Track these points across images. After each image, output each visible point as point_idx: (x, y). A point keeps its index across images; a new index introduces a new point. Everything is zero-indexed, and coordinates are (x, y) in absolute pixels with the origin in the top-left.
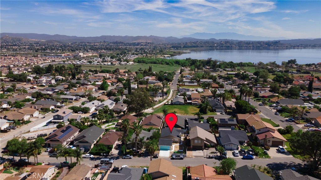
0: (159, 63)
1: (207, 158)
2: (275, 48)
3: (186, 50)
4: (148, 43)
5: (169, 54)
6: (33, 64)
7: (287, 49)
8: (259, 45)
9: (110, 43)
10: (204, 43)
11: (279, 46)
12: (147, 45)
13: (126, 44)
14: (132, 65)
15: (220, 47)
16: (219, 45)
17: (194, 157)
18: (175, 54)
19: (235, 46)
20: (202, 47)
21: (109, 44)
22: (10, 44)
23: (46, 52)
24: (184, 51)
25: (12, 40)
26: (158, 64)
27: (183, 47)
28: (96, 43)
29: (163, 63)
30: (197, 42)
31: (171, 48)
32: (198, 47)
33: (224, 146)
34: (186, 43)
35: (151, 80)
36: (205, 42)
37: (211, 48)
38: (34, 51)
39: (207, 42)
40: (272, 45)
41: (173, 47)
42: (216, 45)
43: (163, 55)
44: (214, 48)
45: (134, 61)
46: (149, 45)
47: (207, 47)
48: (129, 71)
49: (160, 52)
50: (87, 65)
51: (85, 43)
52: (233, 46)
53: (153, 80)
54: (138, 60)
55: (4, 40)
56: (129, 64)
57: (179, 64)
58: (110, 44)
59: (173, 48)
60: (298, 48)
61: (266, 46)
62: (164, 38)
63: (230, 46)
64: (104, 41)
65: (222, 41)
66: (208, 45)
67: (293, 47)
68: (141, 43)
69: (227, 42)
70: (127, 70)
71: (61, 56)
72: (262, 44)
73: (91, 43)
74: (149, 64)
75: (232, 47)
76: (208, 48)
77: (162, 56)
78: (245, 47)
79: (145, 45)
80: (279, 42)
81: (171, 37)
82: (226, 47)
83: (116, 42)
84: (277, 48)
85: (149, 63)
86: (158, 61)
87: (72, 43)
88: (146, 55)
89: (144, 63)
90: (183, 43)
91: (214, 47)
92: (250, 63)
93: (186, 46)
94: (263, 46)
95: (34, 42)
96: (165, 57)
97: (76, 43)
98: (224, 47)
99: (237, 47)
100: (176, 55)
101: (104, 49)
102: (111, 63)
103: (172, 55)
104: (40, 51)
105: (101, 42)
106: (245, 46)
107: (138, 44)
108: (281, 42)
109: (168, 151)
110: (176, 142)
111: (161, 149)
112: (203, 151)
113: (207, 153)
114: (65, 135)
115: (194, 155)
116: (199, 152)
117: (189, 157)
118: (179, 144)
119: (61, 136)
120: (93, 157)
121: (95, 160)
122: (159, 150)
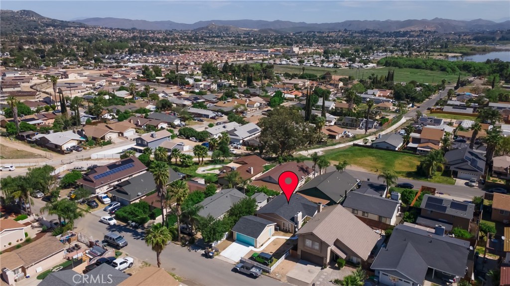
0: (426, 68)
4: (425, 32)
5: (459, 51)
6: (220, 62)
9: (355, 33)
12: (422, 36)
13: (383, 34)
14: (373, 68)
17: (284, 280)
18: (473, 52)
21: (352, 35)
22: (214, 35)
23: (251, 46)
24: (498, 47)
25: (218, 29)
26: (423, 70)
27: (500, 39)
28: (332, 32)
29: (434, 67)
31: (470, 40)
33: (376, 274)
35: (380, 96)
38: (236, 44)
41: (477, 39)
43: (443, 54)
45: (379, 63)
46: (427, 35)
48: (350, 78)
49: (441, 48)
50: (295, 66)
51: (314, 32)
53: (383, 96)
54: (386, 62)
55: (209, 30)
56: (367, 67)
57: (469, 71)
58: (355, 35)
59: (474, 41)
62: (463, 22)
64: (345, 30)
68: (412, 31)
70: (347, 77)
71: (267, 51)
73: (323, 33)
74: (405, 69)
77: (441, 55)
79: (418, 36)
81: (480, 20)
83: (365, 31)
85: (406, 67)
86: (424, 63)
87: (294, 33)
88: (410, 54)
89: (395, 67)
90: (502, 32)
93: (507, 36)
95: (244, 32)
96: (447, 57)
97: (301, 32)
100: (475, 54)
101: (340, 43)
102: (334, 65)
103: (465, 54)
104: (244, 45)
105: (340, 31)
107: (405, 34)
109: (250, 247)
110: (286, 231)
111: (237, 240)
112: (322, 269)
113: (324, 279)
114: (112, 173)
115: (290, 274)
116: (309, 271)
117: (274, 277)
118: (288, 238)
119: (101, 174)
120: (115, 225)
121: (114, 229)
122: (233, 242)
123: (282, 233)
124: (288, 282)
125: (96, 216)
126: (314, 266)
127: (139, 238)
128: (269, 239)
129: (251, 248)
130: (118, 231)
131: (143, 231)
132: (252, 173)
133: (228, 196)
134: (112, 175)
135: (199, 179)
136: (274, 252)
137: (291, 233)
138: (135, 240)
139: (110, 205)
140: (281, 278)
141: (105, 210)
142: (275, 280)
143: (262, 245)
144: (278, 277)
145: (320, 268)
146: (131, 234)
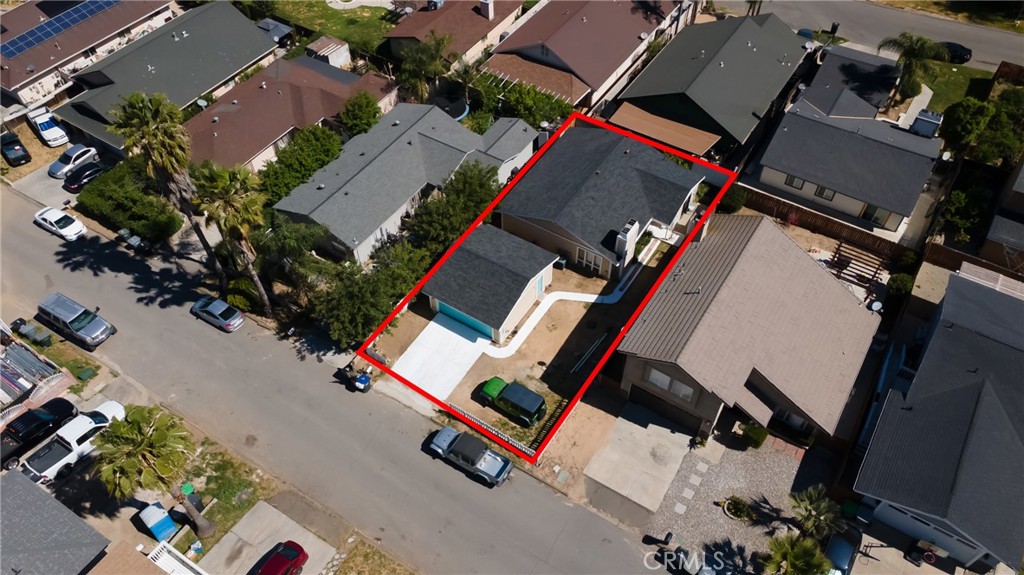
109: (481, 341)
110: (587, 271)
111: (441, 312)
112: (693, 444)
113: (697, 492)
114: (57, 30)
115: (598, 471)
116: (654, 455)
117: (549, 481)
118: (592, 298)
119: (22, 38)
120: (81, 238)
121: (79, 258)
122: (430, 319)
123: (575, 277)
124: (591, 502)
125: (26, 197)
126: (667, 431)
127: (151, 300)
128: (537, 304)
129: (483, 344)
130: (90, 267)
131: (167, 265)
132: (491, 15)
133: (416, 140)
134: (58, 38)
135: (333, 46)
136: (548, 362)
137: (602, 277)
138: (141, 304)
139: (65, 159)
140: (569, 485)
141: (52, 174)
142: (550, 490)
143: (515, 333)
144: (558, 483)
145: (687, 439)
146: (130, 278)
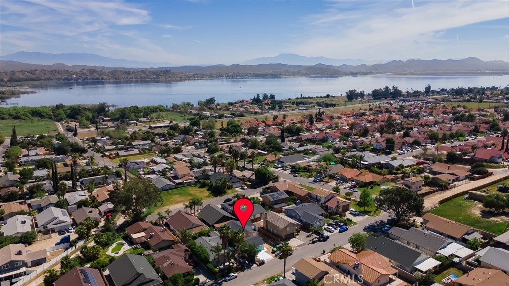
1: (311, 244)
2: (167, 79)
3: (21, 85)
7: (181, 80)
8: (143, 75)
10: (50, 73)
11: (171, 76)
15: (82, 80)
16: (81, 77)
19: (108, 78)
20: (48, 79)
30: (36, 70)
32: (40, 79)
34: (13, 73)
36: (52, 71)
37: (66, 81)
39: (55, 70)
40: (162, 75)
42: (74, 76)
44: (73, 81)
47: (59, 79)
52: (105, 77)
60: (194, 80)
61: (154, 76)
63: (100, 77)
65: (83, 70)
66: (59, 76)
67: (188, 78)
69: (93, 71)
72: (147, 73)
75: (103, 79)
76: (61, 81)
78: (124, 79)
80: (170, 70)
82: (94, 79)
84: (169, 79)
91: (72, 79)
92: (161, 106)
93: (14, 77)
94: (150, 77)
98: (90, 79)
99: (112, 80)
106: (123, 76)
108: (172, 71)
